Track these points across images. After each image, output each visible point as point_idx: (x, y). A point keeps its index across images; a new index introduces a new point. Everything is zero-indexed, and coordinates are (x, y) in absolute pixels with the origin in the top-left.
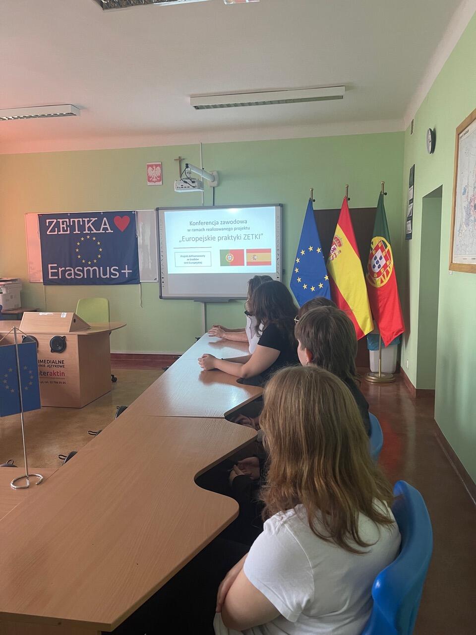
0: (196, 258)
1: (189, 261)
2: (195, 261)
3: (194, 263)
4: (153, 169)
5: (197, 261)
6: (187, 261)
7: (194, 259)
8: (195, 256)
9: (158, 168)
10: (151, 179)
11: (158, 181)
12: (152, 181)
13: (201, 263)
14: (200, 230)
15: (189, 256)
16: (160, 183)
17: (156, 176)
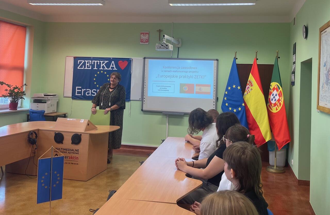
1: (161, 89)
2: (165, 89)
3: (164, 90)
4: (144, 35)
5: (166, 89)
7: (164, 88)
8: (165, 86)
9: (147, 35)
10: (142, 41)
11: (146, 42)
12: (142, 42)
13: (168, 90)
14: (169, 71)
15: (162, 86)
16: (148, 43)
17: (145, 39)
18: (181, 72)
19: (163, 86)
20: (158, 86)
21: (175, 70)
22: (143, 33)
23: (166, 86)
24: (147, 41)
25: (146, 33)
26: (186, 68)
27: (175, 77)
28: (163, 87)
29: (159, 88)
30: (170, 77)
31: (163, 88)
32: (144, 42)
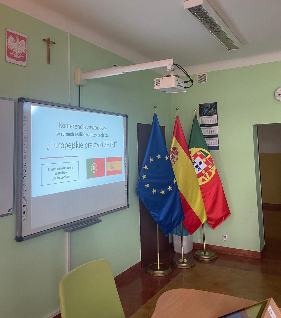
0: (64, 170)
1: (57, 176)
3: (63, 178)
4: (16, 41)
6: (55, 176)
7: (63, 173)
9: (23, 41)
10: (11, 54)
11: (21, 59)
12: (12, 57)
13: (69, 177)
14: (69, 135)
15: (58, 169)
16: (24, 64)
17: (19, 52)
18: (87, 135)
19: (61, 168)
20: (52, 170)
21: (78, 131)
22: (14, 36)
23: (66, 168)
24: (23, 57)
25: (21, 38)
26: (93, 128)
27: (78, 145)
28: (61, 171)
29: (53, 174)
30: (71, 146)
31: (61, 173)
32: (15, 58)
